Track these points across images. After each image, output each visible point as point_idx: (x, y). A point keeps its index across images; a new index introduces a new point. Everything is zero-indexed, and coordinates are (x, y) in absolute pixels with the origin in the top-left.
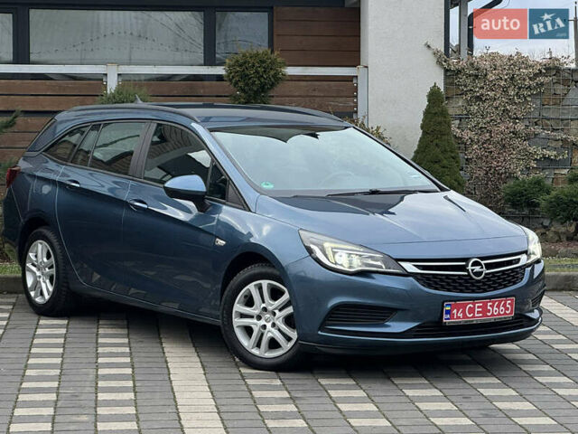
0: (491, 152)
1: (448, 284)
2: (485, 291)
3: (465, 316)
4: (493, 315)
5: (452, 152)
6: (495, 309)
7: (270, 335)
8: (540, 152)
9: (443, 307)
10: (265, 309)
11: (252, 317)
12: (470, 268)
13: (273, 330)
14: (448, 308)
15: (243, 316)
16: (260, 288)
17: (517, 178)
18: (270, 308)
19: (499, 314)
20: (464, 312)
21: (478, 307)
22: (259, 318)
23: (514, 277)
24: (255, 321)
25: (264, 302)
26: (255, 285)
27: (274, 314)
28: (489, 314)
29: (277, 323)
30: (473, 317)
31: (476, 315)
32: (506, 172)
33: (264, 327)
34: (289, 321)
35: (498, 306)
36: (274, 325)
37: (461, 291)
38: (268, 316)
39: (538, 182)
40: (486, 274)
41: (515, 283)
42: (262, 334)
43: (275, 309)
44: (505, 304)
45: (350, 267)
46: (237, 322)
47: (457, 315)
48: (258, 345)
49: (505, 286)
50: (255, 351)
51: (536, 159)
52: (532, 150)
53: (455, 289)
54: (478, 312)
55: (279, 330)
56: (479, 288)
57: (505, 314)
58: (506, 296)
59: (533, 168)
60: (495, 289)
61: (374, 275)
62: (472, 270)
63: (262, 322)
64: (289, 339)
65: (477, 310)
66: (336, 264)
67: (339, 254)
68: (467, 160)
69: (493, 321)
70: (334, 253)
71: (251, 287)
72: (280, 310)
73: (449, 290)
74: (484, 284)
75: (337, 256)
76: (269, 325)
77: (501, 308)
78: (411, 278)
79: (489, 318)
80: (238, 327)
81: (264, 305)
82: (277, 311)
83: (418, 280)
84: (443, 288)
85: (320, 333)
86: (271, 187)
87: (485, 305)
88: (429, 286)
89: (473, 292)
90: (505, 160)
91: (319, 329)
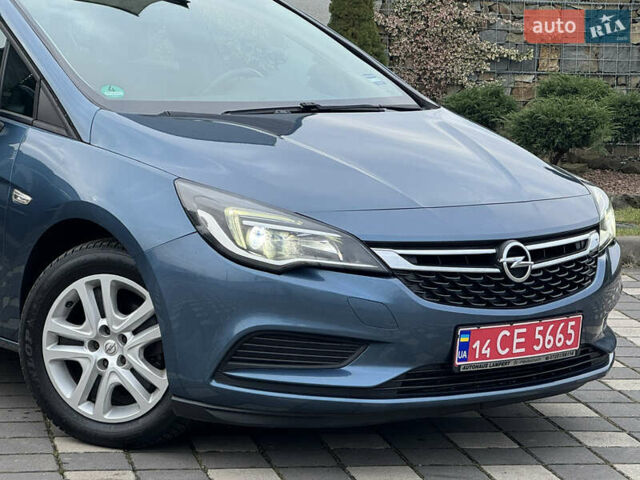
0: (426, 48)
1: (466, 292)
2: (531, 304)
3: (494, 353)
4: (544, 349)
5: (373, 46)
6: (548, 337)
7: (115, 379)
8: (497, 50)
9: (455, 337)
10: (106, 330)
11: (80, 343)
12: (504, 259)
13: (120, 369)
14: (465, 339)
15: (62, 340)
16: (97, 288)
17: (462, 86)
18: (115, 328)
19: (555, 347)
20: (493, 346)
21: (520, 335)
22: (94, 345)
23: (580, 276)
24: (85, 351)
25: (103, 316)
26: (87, 283)
27: (124, 339)
28: (536, 348)
29: (129, 357)
30: (510, 354)
31: (515, 351)
32: (446, 78)
33: (104, 363)
34: (152, 354)
35: (553, 334)
36: (122, 360)
37: (489, 306)
38: (111, 342)
39: (496, 94)
40: (534, 271)
41: (581, 287)
42: (99, 378)
43: (126, 330)
44: (565, 328)
45: (277, 257)
46: (51, 351)
47: (481, 352)
48: (92, 397)
49: (566, 294)
50: (86, 409)
51: (489, 60)
52: (484, 46)
53: (479, 302)
54: (519, 345)
55: (133, 370)
56: (521, 298)
57: (565, 346)
58: (567, 312)
59: (486, 72)
60: (549, 299)
61: (322, 273)
62: (509, 264)
63: (100, 354)
64: (151, 388)
65: (516, 341)
66: (248, 249)
67: (255, 229)
68: (391, 58)
69: (543, 360)
70: (245, 229)
71: (80, 287)
72: (135, 332)
73: (467, 304)
74: (530, 291)
75: (251, 236)
76: (113, 360)
77: (559, 336)
78: (395, 281)
79: (538, 356)
80: (53, 361)
81: (103, 322)
82: (128, 335)
83: (408, 284)
84: (454, 300)
85: (214, 383)
86: (118, 94)
87: (531, 330)
88: (431, 296)
89: (510, 306)
90: (445, 60)
91: (213, 377)
